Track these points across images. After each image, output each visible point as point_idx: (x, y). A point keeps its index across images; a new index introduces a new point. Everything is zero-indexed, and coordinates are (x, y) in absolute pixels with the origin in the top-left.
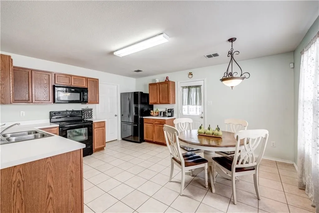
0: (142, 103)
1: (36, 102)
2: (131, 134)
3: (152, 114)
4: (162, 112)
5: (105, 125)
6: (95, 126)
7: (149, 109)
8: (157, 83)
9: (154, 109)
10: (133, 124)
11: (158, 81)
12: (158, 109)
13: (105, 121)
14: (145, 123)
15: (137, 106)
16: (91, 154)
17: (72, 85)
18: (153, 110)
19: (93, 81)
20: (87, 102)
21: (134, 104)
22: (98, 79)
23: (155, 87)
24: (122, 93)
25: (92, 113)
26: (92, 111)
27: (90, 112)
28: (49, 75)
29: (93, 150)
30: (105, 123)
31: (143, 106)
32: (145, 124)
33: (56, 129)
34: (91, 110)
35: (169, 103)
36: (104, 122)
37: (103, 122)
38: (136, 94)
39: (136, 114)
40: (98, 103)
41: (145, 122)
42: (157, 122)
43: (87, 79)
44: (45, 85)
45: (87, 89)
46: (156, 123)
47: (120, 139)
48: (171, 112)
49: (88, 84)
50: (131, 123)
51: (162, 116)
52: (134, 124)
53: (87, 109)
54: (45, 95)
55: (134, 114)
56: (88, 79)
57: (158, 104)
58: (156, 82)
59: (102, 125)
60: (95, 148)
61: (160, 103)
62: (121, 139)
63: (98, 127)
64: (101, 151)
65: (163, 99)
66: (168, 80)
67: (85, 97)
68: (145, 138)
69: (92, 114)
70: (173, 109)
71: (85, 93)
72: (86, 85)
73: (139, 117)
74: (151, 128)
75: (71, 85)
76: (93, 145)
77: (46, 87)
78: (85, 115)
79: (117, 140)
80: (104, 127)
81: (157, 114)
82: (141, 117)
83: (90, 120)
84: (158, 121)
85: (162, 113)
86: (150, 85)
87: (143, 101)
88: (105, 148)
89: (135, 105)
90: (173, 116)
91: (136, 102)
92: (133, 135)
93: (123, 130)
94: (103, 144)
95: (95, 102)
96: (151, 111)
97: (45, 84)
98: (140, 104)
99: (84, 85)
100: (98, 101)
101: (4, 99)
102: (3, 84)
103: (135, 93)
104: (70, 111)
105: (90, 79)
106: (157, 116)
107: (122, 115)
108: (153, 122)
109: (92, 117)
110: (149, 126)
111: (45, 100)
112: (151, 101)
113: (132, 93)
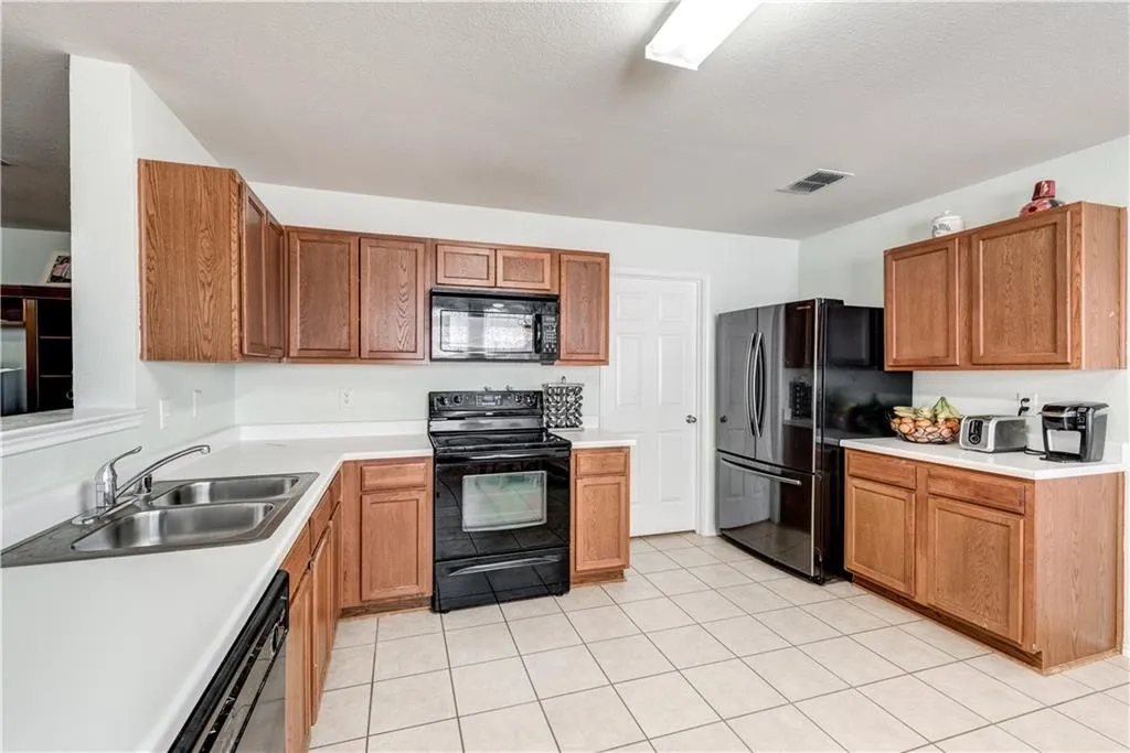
0: (833, 363)
1: (373, 355)
2: (763, 515)
3: (905, 429)
4: (988, 418)
5: (626, 464)
6: (581, 468)
7: (883, 398)
8: (951, 238)
9: (917, 400)
10: (778, 470)
11: (953, 224)
12: (950, 401)
13: (628, 447)
14: (854, 476)
15: (804, 380)
16: (560, 594)
17: (498, 285)
18: (908, 404)
19: (585, 264)
20: (559, 358)
21: (786, 366)
22: (606, 256)
23: (935, 263)
24: (720, 315)
25: (580, 405)
26: (582, 394)
27: (571, 399)
28: (416, 251)
29: (572, 573)
30: (627, 457)
31: (838, 380)
32: (851, 484)
33: (423, 465)
34: (577, 391)
35: (1064, 365)
36: (623, 451)
37: (619, 449)
38: (797, 315)
39: (794, 415)
40: (605, 362)
41: (852, 470)
42: (948, 488)
43: (557, 256)
44: (404, 290)
45: (555, 299)
46: (933, 490)
47: (708, 529)
48: (1077, 424)
49: (563, 280)
50: (767, 468)
51: (991, 447)
52: (783, 475)
53: (562, 388)
54: (400, 327)
55: (788, 417)
56: (564, 258)
57: (953, 367)
58: (942, 233)
59: (616, 462)
60: (579, 568)
61: (974, 363)
62: (714, 534)
63: (595, 471)
64: (610, 586)
65: (996, 334)
66: (1054, 204)
67: (548, 337)
68: (851, 562)
69: (582, 410)
70: (1097, 407)
71: (548, 319)
72: (552, 285)
73: (816, 438)
74: (900, 515)
75: (496, 287)
76: (572, 552)
77: (404, 299)
78: (553, 410)
79: (693, 531)
80: (625, 473)
81: (946, 433)
82: (829, 440)
83: (564, 434)
84: (959, 483)
85: (991, 427)
86: (894, 255)
87: (840, 351)
88: (626, 572)
89: (790, 371)
90: (1098, 459)
91: (797, 356)
92: (777, 519)
93: (723, 494)
94: (619, 557)
95: (592, 357)
96: (900, 410)
97: (403, 287)
98: (821, 366)
99: (546, 285)
100: (602, 351)
101: (210, 341)
102: (209, 284)
103: (790, 308)
104: (497, 393)
105: (571, 258)
106: (943, 443)
107: (723, 420)
108: (917, 484)
109: (581, 423)
110: (883, 497)
111: (401, 348)
112: (896, 352)
113: (777, 307)
